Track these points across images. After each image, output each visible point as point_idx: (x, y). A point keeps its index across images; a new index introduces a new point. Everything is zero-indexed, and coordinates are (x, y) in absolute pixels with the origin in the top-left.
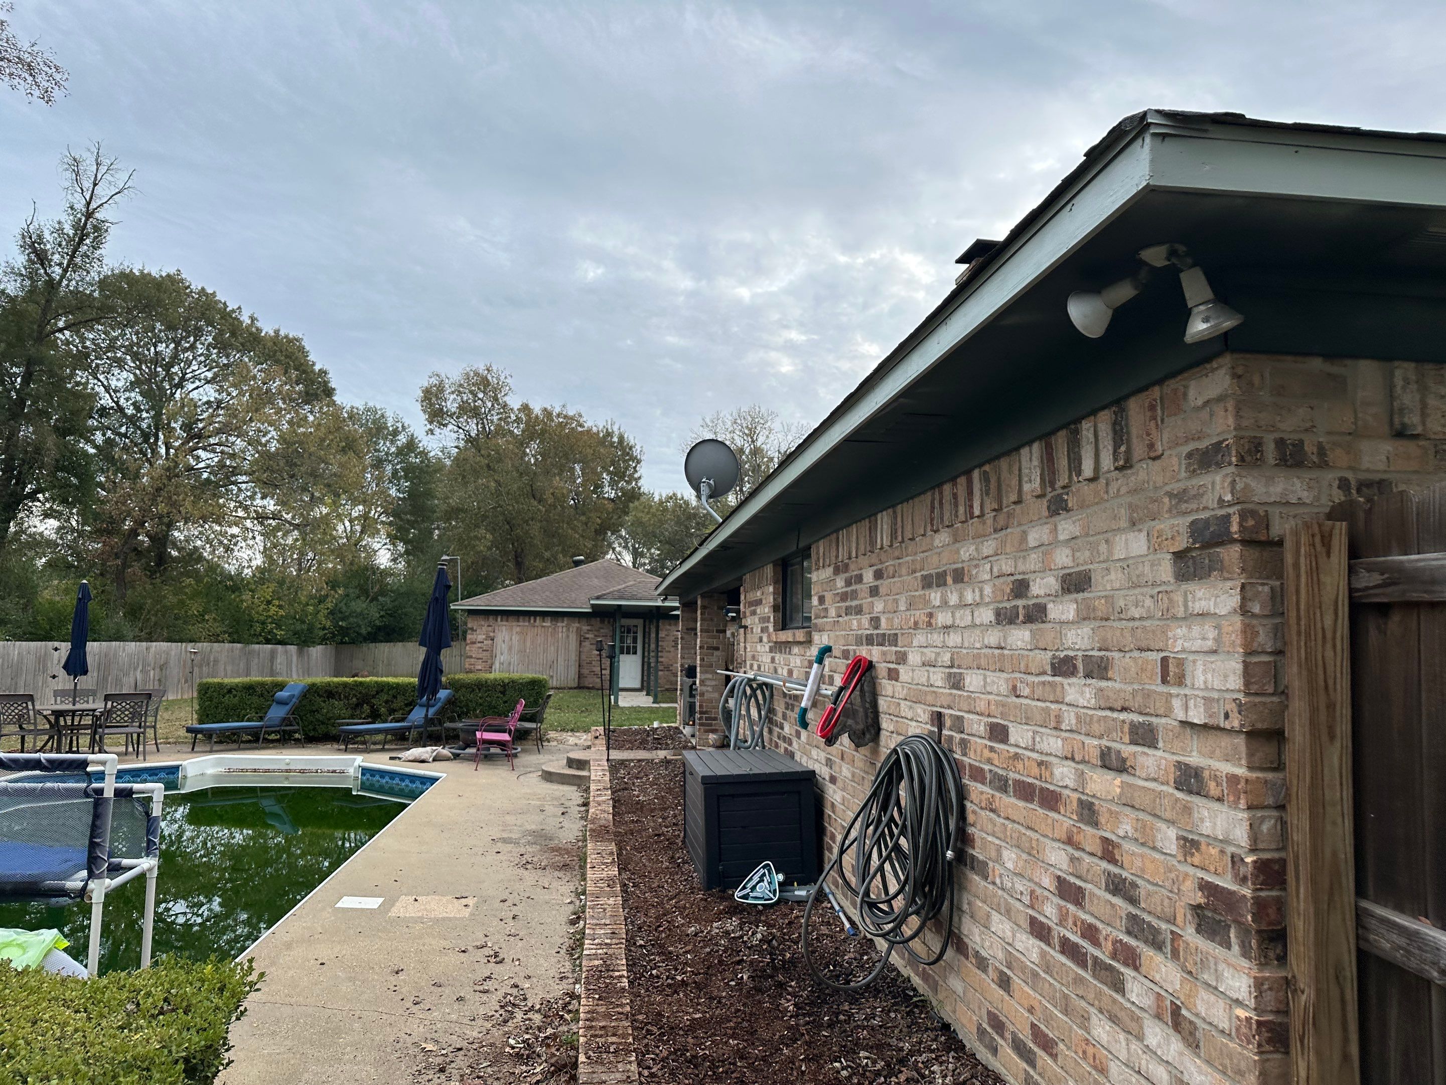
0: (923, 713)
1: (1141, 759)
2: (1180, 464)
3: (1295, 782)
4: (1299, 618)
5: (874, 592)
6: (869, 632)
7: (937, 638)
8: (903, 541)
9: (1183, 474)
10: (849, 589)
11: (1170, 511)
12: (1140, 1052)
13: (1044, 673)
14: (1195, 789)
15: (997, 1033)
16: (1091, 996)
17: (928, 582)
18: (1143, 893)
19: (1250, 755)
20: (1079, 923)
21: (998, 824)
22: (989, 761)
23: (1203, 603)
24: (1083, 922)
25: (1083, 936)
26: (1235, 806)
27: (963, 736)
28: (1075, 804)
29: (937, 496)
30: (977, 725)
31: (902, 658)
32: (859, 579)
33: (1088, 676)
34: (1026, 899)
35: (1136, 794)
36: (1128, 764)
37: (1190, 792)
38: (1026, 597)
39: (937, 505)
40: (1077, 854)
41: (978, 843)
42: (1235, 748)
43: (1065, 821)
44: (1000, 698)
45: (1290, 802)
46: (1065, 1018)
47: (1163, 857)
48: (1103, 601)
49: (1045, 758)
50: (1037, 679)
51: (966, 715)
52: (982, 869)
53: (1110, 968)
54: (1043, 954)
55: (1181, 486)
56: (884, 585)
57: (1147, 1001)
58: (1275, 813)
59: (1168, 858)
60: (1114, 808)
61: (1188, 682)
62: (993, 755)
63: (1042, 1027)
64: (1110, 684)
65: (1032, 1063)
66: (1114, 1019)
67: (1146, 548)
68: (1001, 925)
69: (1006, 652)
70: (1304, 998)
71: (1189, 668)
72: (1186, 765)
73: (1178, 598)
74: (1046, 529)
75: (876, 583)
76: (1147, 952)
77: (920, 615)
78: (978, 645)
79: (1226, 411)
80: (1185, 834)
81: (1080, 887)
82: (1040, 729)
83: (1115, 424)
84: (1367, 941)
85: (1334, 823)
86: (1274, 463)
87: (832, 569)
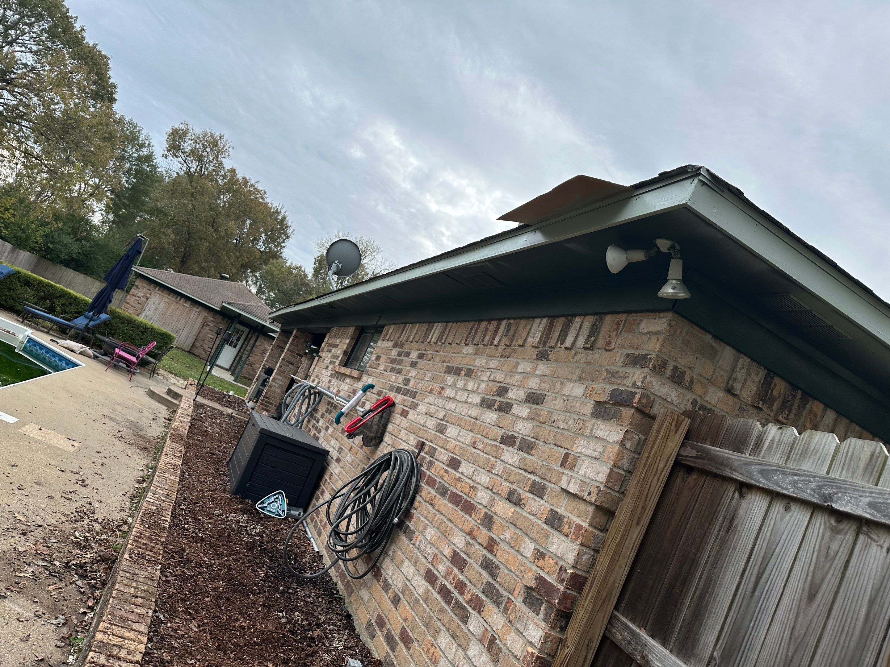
0: (413, 440)
1: (531, 502)
2: (620, 358)
3: (610, 540)
4: (648, 458)
5: (414, 364)
6: (400, 385)
7: (440, 402)
8: (444, 343)
9: (620, 364)
10: (398, 358)
11: (604, 379)
12: (462, 657)
13: (495, 440)
14: (556, 526)
15: (379, 627)
16: (445, 621)
17: (449, 370)
18: (501, 573)
19: (593, 518)
20: (456, 579)
21: (431, 513)
22: (442, 477)
23: (602, 432)
24: (459, 579)
25: (456, 587)
26: (575, 540)
27: (432, 459)
28: (482, 514)
29: (476, 326)
30: (443, 456)
31: (414, 406)
32: (408, 354)
33: (520, 449)
34: (430, 558)
35: (520, 519)
36: (523, 502)
37: (552, 527)
38: (504, 397)
39: (474, 330)
40: (472, 542)
41: (414, 519)
42: (587, 512)
43: (471, 522)
44: (464, 445)
45: (603, 549)
46: (424, 629)
47: (521, 557)
48: (546, 413)
49: (475, 485)
50: (489, 442)
51: (439, 449)
52: (410, 535)
53: (464, 608)
54: (427, 591)
55: (616, 369)
56: (421, 363)
57: (478, 632)
58: (592, 552)
59: (524, 558)
60: (504, 523)
61: (576, 470)
62: (445, 474)
63: (409, 631)
64: (530, 457)
65: (393, 649)
66: (454, 636)
67: (582, 394)
68: (408, 568)
69: (478, 422)
70: (567, 650)
71: (579, 462)
72: (556, 512)
73: (589, 425)
74: (531, 365)
75: (417, 360)
76: (489, 605)
77: (436, 387)
78: (464, 413)
79: (658, 340)
80: (540, 548)
81: (465, 560)
82: (480, 469)
83: (594, 325)
84: (610, 632)
85: (620, 567)
86: (668, 376)
87: (392, 343)
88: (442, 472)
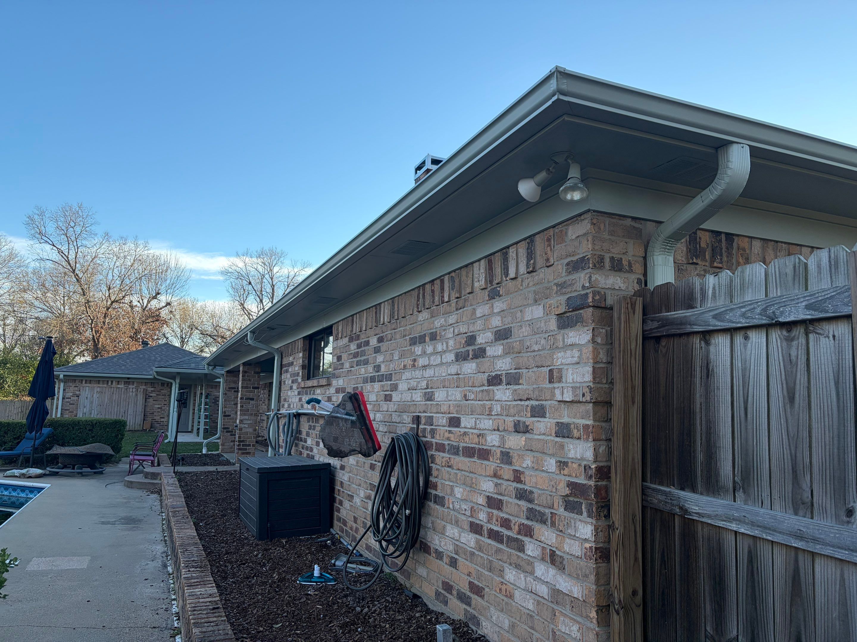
0: (407, 418)
1: (536, 424)
2: (563, 269)
3: (616, 426)
4: (620, 344)
5: (377, 350)
6: (372, 375)
7: (418, 373)
8: (398, 319)
9: (564, 274)
10: (359, 350)
11: (556, 293)
12: (532, 581)
13: (483, 385)
14: (566, 435)
15: (448, 592)
16: (505, 558)
17: (414, 342)
18: (536, 495)
19: (595, 414)
20: (499, 520)
21: (452, 474)
22: (448, 439)
23: (572, 339)
24: (502, 518)
25: (501, 526)
26: (587, 439)
27: (432, 427)
28: (499, 454)
29: (421, 292)
30: (441, 420)
31: (395, 388)
32: (367, 343)
33: (508, 384)
34: (468, 513)
35: (534, 443)
36: (529, 428)
37: (564, 437)
38: (474, 344)
39: (421, 296)
40: (499, 481)
41: (439, 486)
42: (587, 411)
43: (491, 465)
44: (457, 403)
45: (613, 436)
46: (490, 574)
47: (547, 474)
48: (518, 343)
49: (482, 432)
50: (478, 389)
51: (434, 415)
52: (440, 501)
53: (517, 540)
54: (477, 542)
55: (563, 280)
56: (384, 346)
57: (537, 553)
58: (605, 443)
59: (550, 474)
60: (521, 453)
61: (564, 380)
62: (451, 435)
63: (476, 582)
64: (520, 387)
65: (469, 604)
66: (518, 567)
67: (542, 313)
68: (452, 531)
69: (460, 376)
70: (618, 532)
71: (564, 373)
72: (561, 423)
73: (560, 337)
74: (487, 307)
75: (378, 345)
76: (537, 527)
77: (408, 362)
78: (444, 374)
79: (588, 241)
80: (561, 460)
81: (500, 500)
82: (480, 417)
83: (528, 249)
84: (647, 501)
85: (633, 445)
86: (609, 269)
87: (347, 339)
88: (447, 435)
